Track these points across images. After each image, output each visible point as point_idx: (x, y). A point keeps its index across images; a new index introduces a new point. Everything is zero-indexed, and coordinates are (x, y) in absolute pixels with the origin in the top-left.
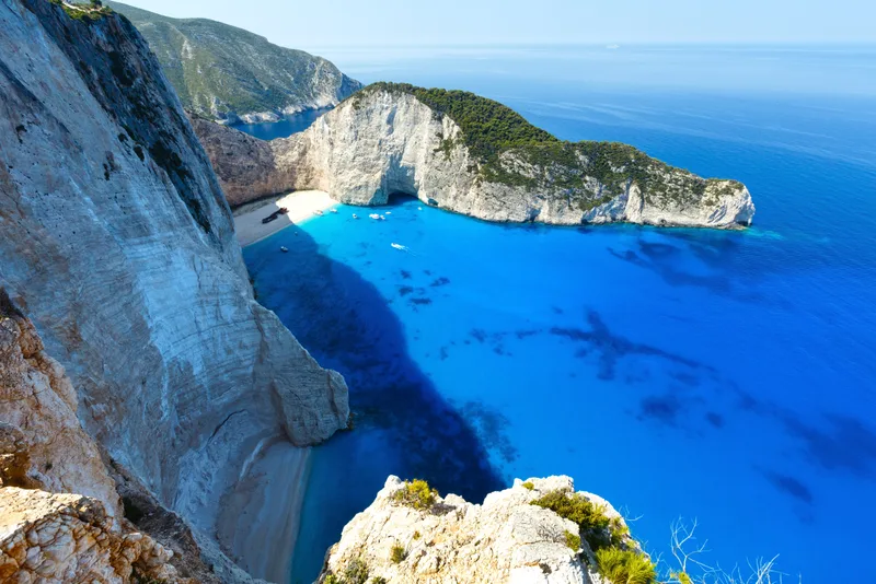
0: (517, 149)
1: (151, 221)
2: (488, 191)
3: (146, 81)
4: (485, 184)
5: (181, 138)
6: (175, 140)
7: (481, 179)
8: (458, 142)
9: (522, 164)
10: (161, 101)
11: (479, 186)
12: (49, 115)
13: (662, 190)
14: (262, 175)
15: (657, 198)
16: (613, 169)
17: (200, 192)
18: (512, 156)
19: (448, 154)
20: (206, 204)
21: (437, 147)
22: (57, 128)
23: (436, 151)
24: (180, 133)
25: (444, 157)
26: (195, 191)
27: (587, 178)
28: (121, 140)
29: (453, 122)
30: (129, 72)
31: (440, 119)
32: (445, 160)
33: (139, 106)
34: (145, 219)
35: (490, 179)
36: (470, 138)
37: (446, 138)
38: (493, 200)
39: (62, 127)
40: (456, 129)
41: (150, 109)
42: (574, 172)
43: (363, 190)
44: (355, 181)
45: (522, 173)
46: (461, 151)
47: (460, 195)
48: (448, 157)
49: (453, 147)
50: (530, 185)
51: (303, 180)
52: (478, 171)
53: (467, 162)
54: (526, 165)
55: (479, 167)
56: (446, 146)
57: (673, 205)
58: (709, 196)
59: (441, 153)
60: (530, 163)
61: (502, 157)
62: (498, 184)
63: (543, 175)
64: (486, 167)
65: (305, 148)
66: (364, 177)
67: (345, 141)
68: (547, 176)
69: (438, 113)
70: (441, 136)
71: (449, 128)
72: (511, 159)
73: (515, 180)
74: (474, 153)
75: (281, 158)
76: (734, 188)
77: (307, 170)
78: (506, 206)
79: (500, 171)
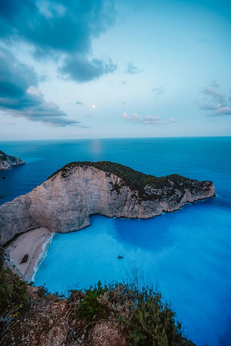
0: (150, 184)
2: (145, 205)
4: (143, 203)
7: (140, 200)
8: (122, 185)
9: (154, 190)
11: (140, 204)
13: (194, 188)
15: (194, 191)
16: (180, 185)
18: (149, 187)
21: (112, 189)
23: (112, 191)
25: (116, 193)
27: (176, 190)
29: (116, 176)
31: (109, 176)
32: (118, 194)
35: (145, 199)
36: (128, 182)
37: (114, 184)
38: (148, 209)
40: (119, 179)
42: (171, 188)
43: (76, 221)
44: (71, 217)
45: (155, 193)
46: (126, 189)
47: (130, 209)
48: (119, 193)
49: (120, 187)
50: (160, 198)
51: (27, 224)
52: (136, 197)
53: (130, 194)
54: (156, 190)
55: (137, 194)
56: (116, 188)
57: (199, 192)
58: (206, 187)
59: (114, 191)
60: (157, 188)
61: (145, 189)
62: (148, 201)
63: (163, 193)
64: (141, 194)
65: (28, 204)
66: (76, 214)
67: (61, 196)
68: (165, 192)
69: (108, 173)
70: (111, 183)
71: (116, 179)
72: (149, 189)
73: (153, 198)
74: (132, 189)
75: (9, 215)
76: (211, 184)
77: (30, 218)
78: (154, 210)
79: (147, 194)
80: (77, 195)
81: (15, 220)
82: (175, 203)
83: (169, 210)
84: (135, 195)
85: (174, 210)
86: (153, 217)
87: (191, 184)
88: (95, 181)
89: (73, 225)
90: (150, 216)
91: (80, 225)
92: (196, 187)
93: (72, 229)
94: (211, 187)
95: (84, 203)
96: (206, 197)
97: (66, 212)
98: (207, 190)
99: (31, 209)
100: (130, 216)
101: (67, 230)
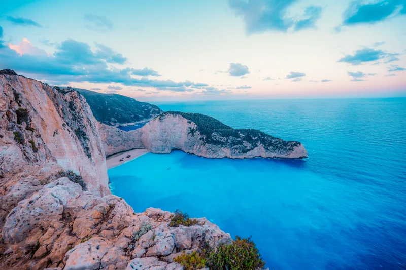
0: (217, 132)
1: (66, 151)
2: (207, 147)
3: (80, 110)
4: (206, 145)
5: (89, 127)
6: (85, 128)
7: (205, 143)
8: (196, 130)
9: (219, 137)
10: (84, 116)
11: (204, 145)
12: (39, 116)
13: (272, 145)
14: (123, 143)
15: (271, 148)
16: (253, 138)
17: (91, 145)
18: (216, 135)
19: (193, 134)
20: (93, 149)
21: (189, 132)
22: (40, 119)
23: (189, 133)
24: (89, 126)
26: (89, 144)
27: (244, 141)
28: (63, 126)
29: (194, 123)
30: (75, 107)
31: (190, 123)
33: (75, 117)
34: (64, 150)
35: (208, 142)
36: (200, 129)
37: (192, 129)
38: (210, 150)
39: (42, 119)
40: (196, 126)
41: (79, 118)
42: (239, 139)
43: (161, 148)
44: (158, 145)
45: (220, 140)
46: (197, 133)
47: (198, 149)
48: (193, 135)
49: (195, 132)
50: (223, 144)
51: (139, 145)
52: (204, 140)
53: (200, 137)
54: (221, 137)
55: (204, 138)
56: (192, 131)
57: (277, 150)
58: (289, 147)
59: (190, 134)
60: (222, 136)
61: (212, 135)
62: (211, 144)
63: (227, 141)
64: (207, 138)
65: (141, 134)
66: (162, 143)
67: (156, 131)
68: (229, 141)
69: (189, 121)
70: (190, 128)
71: (194, 126)
72: (215, 135)
73: (217, 143)
74: (202, 134)
75: (131, 137)
76: (297, 144)
77: (141, 141)
78: (215, 152)
79: (212, 140)
80: (165, 132)
81: (134, 141)
82: (239, 152)
83: (231, 157)
84: (203, 138)
85: (236, 158)
86: (213, 158)
87: (271, 141)
88: (179, 125)
89: (159, 150)
90: (211, 156)
91: (162, 151)
92: (275, 145)
93: (158, 152)
94: (295, 147)
95: (168, 138)
96: (287, 157)
97: (157, 141)
98: (290, 150)
99: (142, 137)
100: (197, 154)
101: (155, 152)
